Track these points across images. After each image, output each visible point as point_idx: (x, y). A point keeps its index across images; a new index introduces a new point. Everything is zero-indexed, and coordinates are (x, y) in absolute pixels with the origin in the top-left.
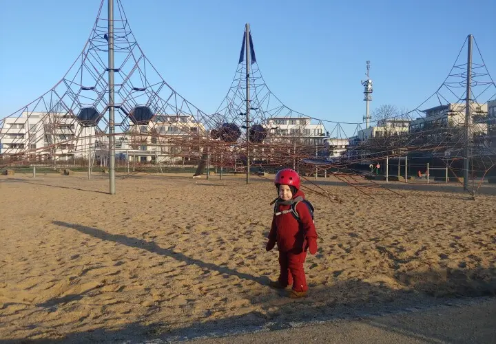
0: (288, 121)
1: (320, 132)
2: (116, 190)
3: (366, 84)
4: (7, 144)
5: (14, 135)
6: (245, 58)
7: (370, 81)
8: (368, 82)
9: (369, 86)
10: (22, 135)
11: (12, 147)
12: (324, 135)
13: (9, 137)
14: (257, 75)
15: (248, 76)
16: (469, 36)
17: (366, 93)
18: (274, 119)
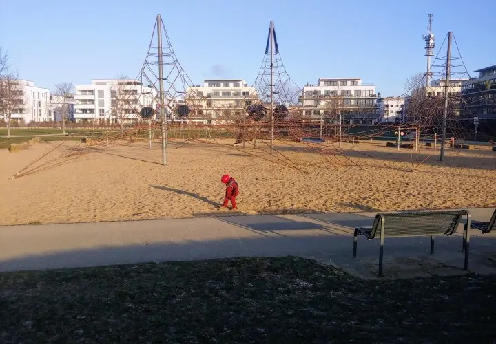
0: (339, 82)
1: (371, 93)
2: (167, 162)
3: (428, 39)
4: (79, 109)
5: (84, 101)
6: (269, 51)
7: (432, 36)
8: (430, 36)
9: (431, 41)
10: (92, 101)
11: (83, 112)
12: (375, 95)
13: (80, 103)
14: (280, 64)
15: (272, 65)
16: (449, 33)
17: (428, 48)
18: (325, 81)
